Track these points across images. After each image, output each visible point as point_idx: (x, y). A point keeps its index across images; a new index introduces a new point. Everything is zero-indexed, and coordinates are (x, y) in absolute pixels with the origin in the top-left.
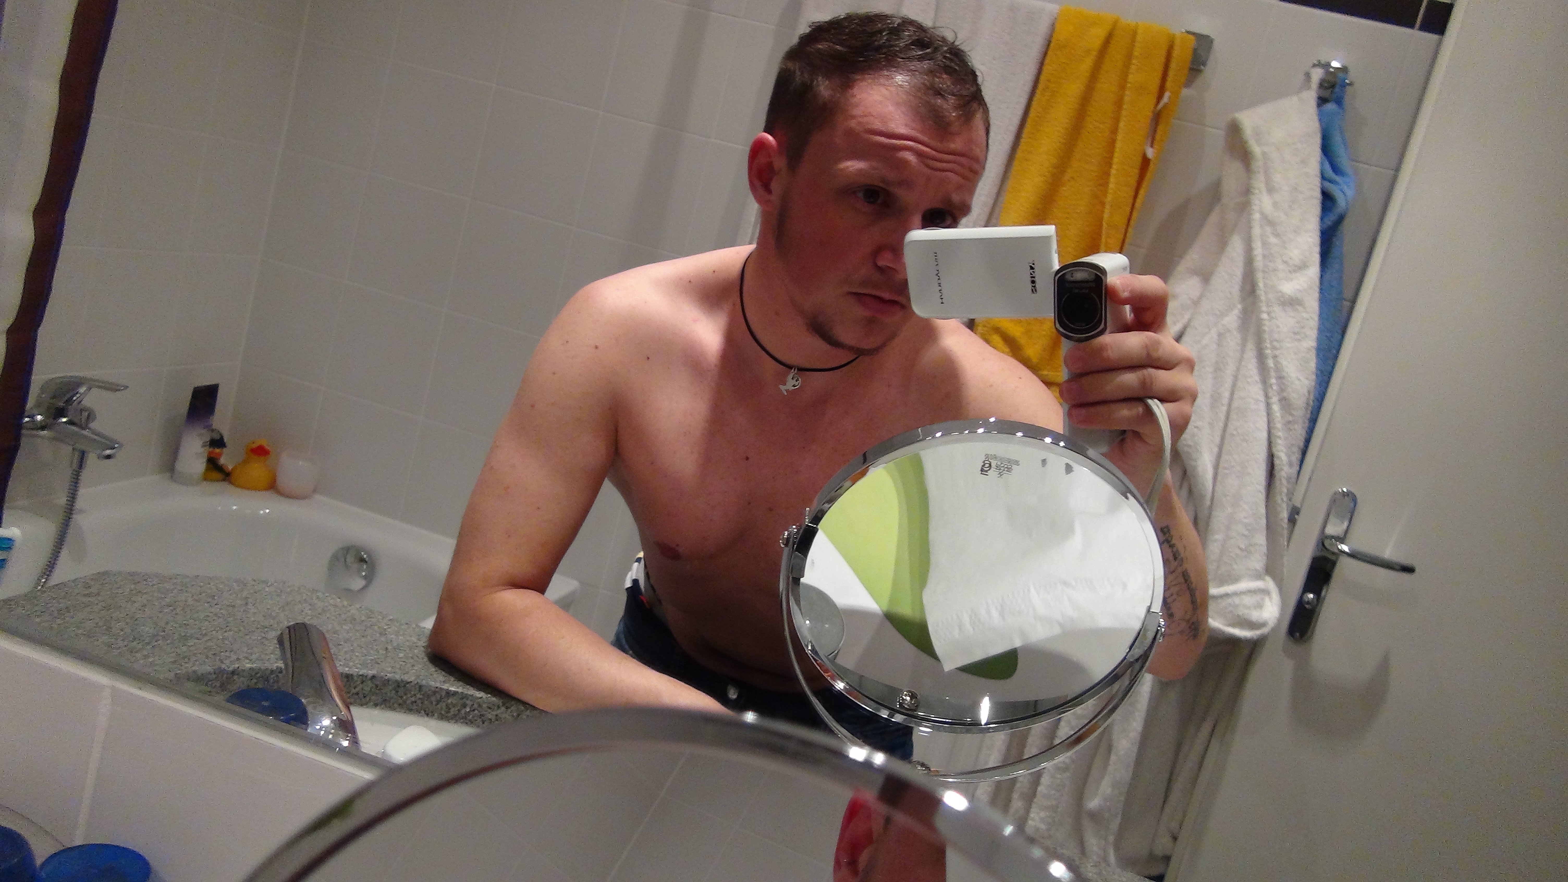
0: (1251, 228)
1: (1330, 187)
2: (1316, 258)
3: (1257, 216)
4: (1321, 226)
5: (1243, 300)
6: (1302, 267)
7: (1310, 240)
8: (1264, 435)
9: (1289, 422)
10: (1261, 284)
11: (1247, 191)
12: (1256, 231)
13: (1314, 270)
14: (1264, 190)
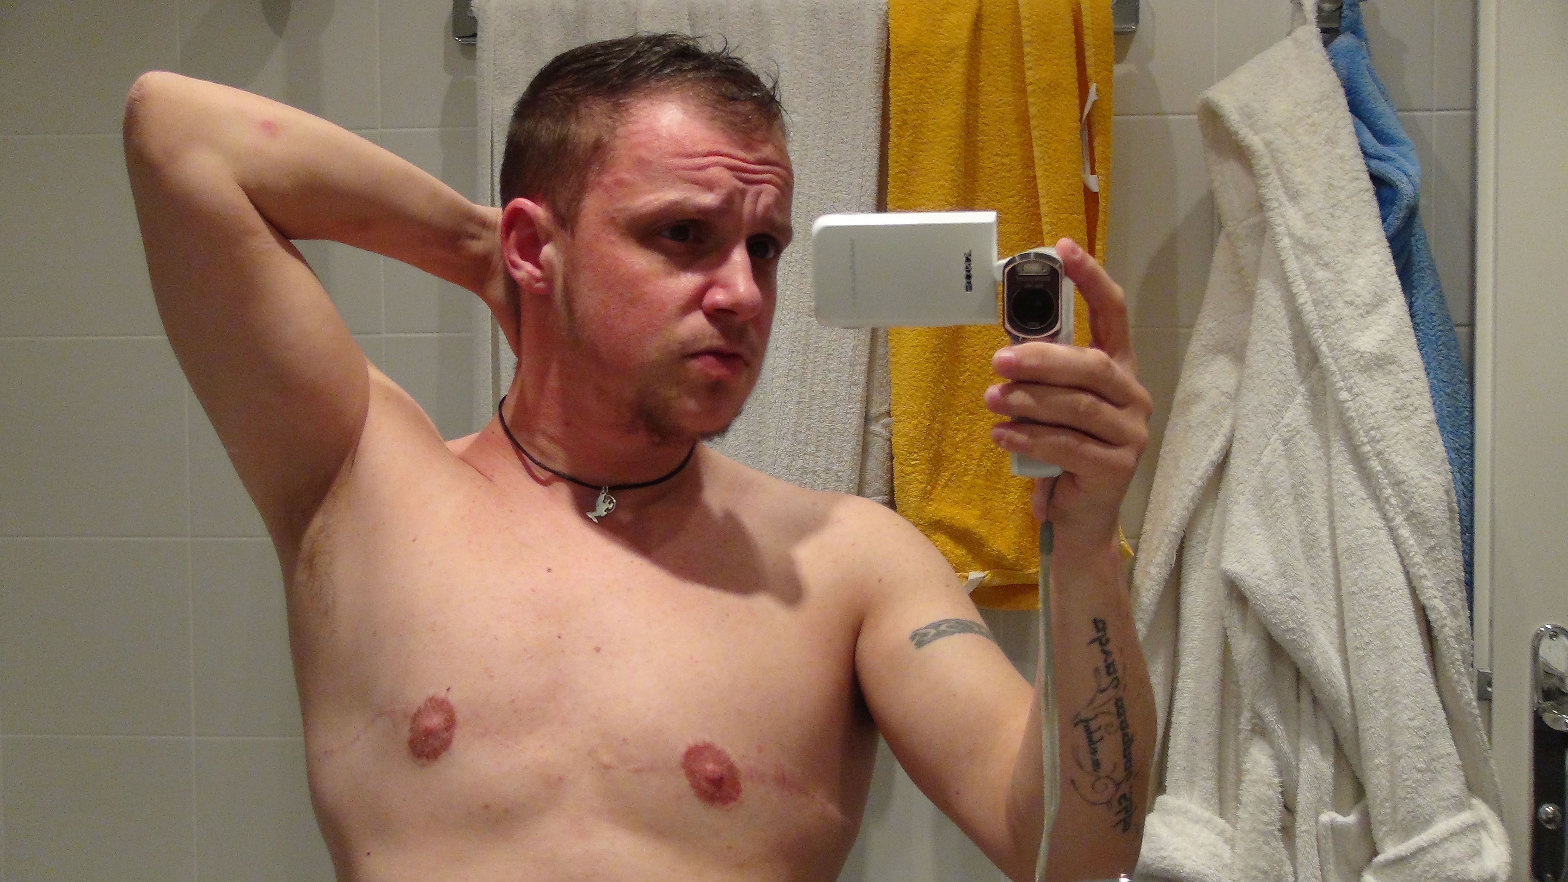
0: (1282, 262)
1: (1383, 168)
2: (1394, 281)
3: (1286, 242)
4: (1386, 230)
5: (1305, 378)
6: (1377, 303)
7: (1376, 257)
8: (1401, 578)
9: (1432, 548)
10: (1324, 348)
11: (1260, 206)
12: (1292, 266)
13: (1397, 303)
14: (1284, 199)
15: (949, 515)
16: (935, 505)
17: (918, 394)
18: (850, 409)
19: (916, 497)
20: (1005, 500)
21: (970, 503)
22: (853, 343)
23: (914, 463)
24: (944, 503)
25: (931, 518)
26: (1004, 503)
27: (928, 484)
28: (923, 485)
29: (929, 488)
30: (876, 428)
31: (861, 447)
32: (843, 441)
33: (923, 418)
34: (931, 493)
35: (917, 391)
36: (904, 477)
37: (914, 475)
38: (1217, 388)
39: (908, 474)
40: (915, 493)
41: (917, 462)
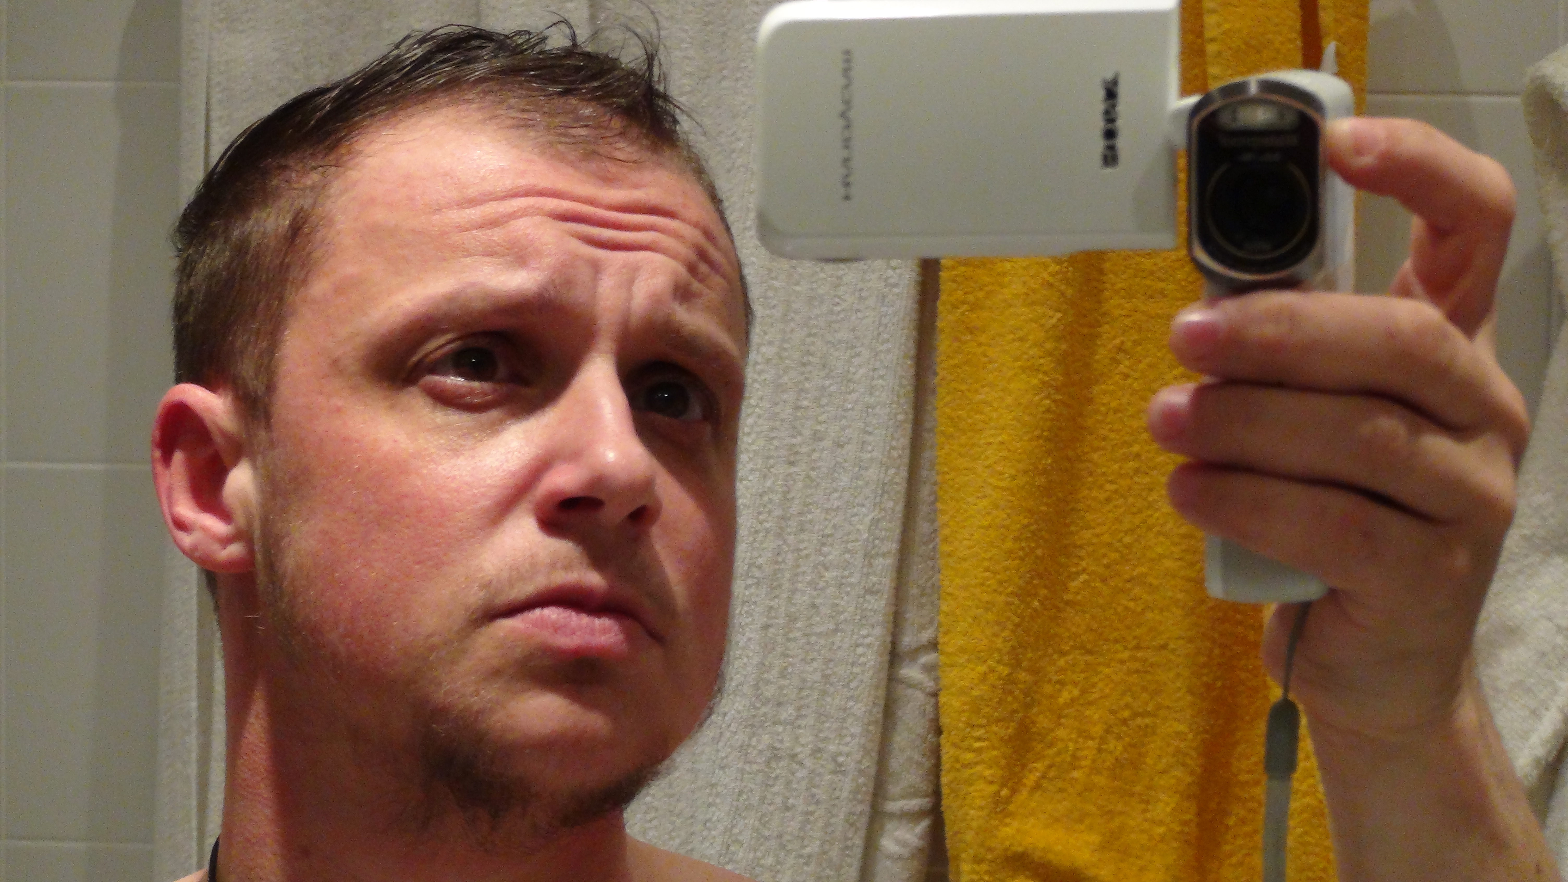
15: (1041, 845)
16: (1016, 824)
17: (990, 616)
18: (865, 637)
19: (981, 808)
20: (1148, 815)
21: (1081, 820)
22: (870, 517)
23: (977, 745)
24: (1032, 821)
25: (1006, 850)
26: (1145, 820)
27: (1003, 785)
28: (994, 788)
29: (1005, 792)
30: (911, 672)
31: (881, 709)
32: (849, 698)
33: (998, 662)
34: (1008, 801)
35: (987, 610)
36: (958, 770)
37: (979, 768)
38: (1550, 619)
39: (965, 766)
40: (978, 802)
41: (985, 744)
